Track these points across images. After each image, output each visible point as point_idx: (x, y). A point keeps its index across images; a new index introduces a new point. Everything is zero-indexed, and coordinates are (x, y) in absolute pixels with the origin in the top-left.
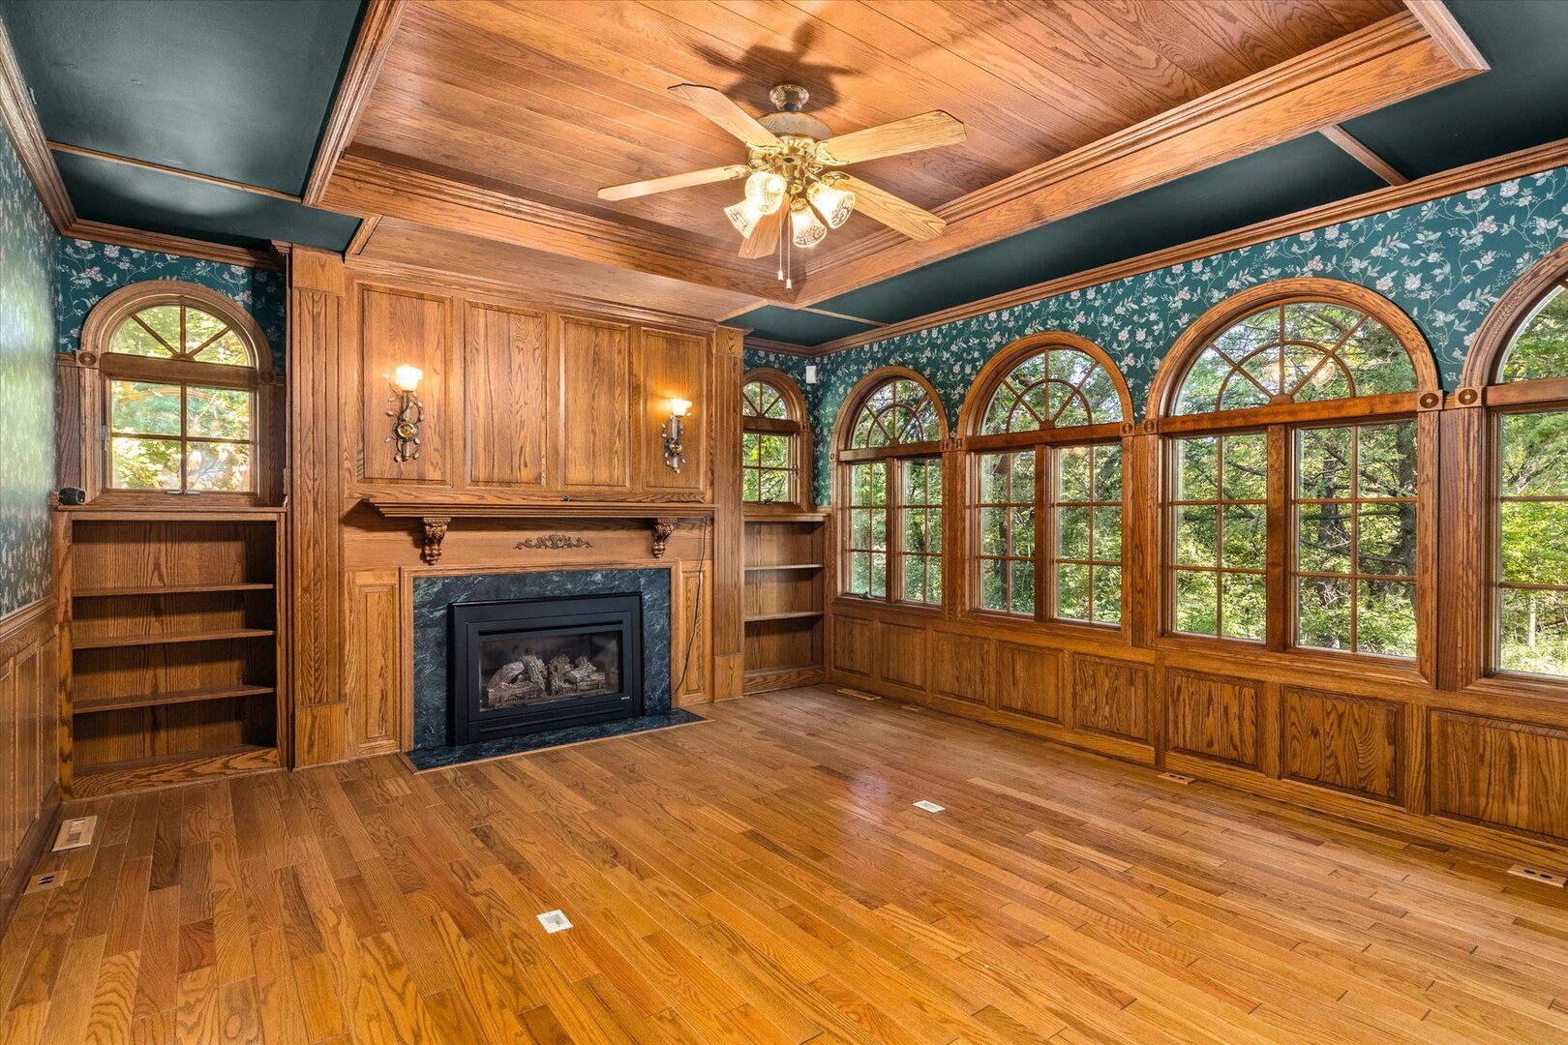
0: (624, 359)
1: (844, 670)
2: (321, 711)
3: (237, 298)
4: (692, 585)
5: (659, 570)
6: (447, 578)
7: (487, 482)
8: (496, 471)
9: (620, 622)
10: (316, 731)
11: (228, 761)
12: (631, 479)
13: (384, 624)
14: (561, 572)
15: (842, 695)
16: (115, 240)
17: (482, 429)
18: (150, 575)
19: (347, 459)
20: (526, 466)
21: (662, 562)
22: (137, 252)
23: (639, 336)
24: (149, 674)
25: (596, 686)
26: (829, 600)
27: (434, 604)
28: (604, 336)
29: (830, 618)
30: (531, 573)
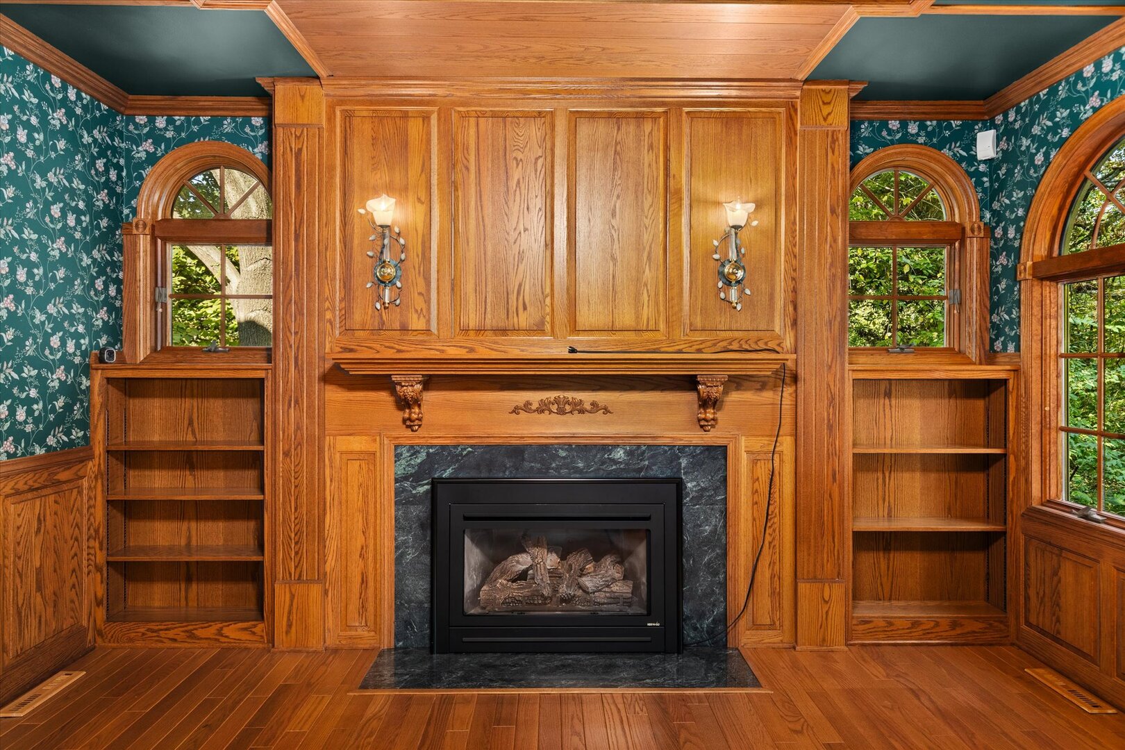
0: (657, 157)
1: (1042, 632)
2: (299, 589)
3: (256, 150)
4: (763, 472)
5: (709, 449)
6: (431, 447)
7: (479, 331)
8: (489, 316)
9: (648, 519)
10: (294, 611)
11: (222, 628)
12: (667, 322)
13: (365, 496)
14: (570, 445)
15: (1032, 683)
16: (162, 111)
17: (472, 266)
18: (185, 430)
19: (328, 309)
20: (525, 308)
21: (712, 437)
22: (179, 119)
23: (679, 121)
24: (185, 525)
25: (615, 599)
26: (1017, 509)
27: (416, 478)
28: (630, 128)
29: (1017, 537)
30: (530, 445)
